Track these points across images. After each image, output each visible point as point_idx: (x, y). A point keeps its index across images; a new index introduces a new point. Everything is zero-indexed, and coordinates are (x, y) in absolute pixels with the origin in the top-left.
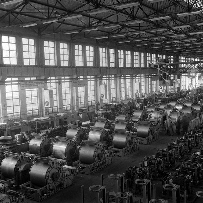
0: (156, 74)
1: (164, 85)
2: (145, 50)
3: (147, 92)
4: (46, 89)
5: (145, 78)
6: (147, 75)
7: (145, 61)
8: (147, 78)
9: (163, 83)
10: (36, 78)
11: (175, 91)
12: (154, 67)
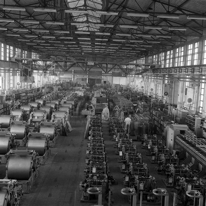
0: (14, 68)
1: (26, 81)
2: (4, 41)
3: (7, 88)
5: (5, 72)
6: (7, 69)
7: (5, 53)
8: (7, 72)
9: (25, 79)
11: (27, 88)
12: (15, 61)
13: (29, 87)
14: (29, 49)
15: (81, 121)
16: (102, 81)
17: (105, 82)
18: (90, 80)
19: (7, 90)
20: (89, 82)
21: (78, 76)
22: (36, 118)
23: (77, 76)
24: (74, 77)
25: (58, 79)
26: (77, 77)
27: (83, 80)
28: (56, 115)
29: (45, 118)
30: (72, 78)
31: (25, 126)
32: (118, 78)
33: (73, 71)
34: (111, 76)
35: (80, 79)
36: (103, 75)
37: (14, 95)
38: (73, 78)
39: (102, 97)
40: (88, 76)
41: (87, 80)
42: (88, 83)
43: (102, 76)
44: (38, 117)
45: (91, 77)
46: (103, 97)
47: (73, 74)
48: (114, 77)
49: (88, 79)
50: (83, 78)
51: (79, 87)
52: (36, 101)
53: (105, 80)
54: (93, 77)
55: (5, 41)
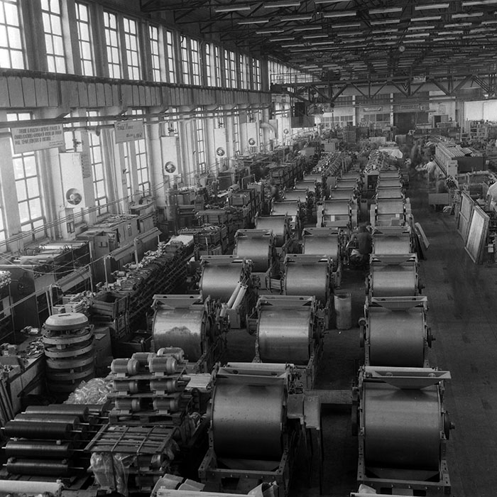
3: (232, 154)
4: (63, 152)
6: (230, 107)
11: (267, 150)
13: (268, 147)
14: (263, 54)
15: (436, 221)
16: (430, 116)
17: (438, 119)
18: (396, 118)
19: (233, 158)
20: (397, 122)
21: (366, 109)
22: (333, 218)
23: (364, 111)
24: (356, 114)
25: (320, 122)
26: (366, 113)
27: (380, 118)
28: (380, 209)
29: (355, 218)
30: (351, 118)
31: (336, 240)
32: (478, 104)
33: (354, 98)
34: (454, 100)
35: (372, 116)
36: (431, 101)
37: (248, 168)
38: (354, 117)
39: (468, 155)
40: (392, 107)
41: (392, 118)
42: (394, 124)
43: (431, 105)
44: (337, 218)
45: (401, 110)
46: (472, 155)
47: (354, 106)
48: (466, 103)
49: (392, 114)
50: (379, 113)
51: (378, 138)
52: (305, 179)
53: (438, 115)
54: (407, 107)
55: (221, 41)
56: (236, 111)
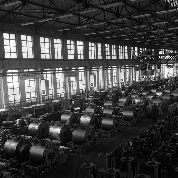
0: (139, 65)
2: (128, 44)
3: (131, 81)
4: (42, 80)
5: (129, 68)
6: (131, 65)
9: (145, 72)
10: (34, 70)
12: (137, 59)
56: (133, 66)
